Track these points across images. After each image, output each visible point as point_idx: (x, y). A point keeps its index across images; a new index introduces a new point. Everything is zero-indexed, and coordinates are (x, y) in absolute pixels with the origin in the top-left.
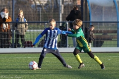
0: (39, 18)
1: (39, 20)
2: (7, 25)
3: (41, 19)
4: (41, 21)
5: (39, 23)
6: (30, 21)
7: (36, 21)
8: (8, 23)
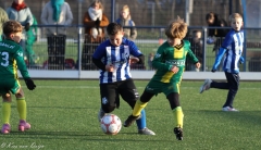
0: (151, 19)
1: (150, 23)
2: (100, 30)
3: (153, 21)
4: (153, 25)
5: (149, 28)
6: (141, 25)
7: (145, 25)
8: (102, 28)
